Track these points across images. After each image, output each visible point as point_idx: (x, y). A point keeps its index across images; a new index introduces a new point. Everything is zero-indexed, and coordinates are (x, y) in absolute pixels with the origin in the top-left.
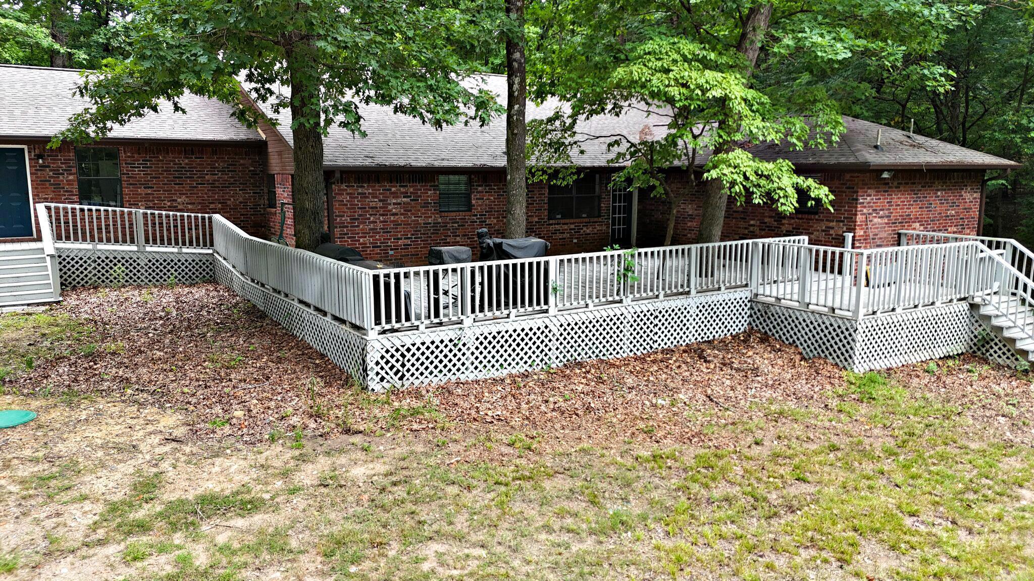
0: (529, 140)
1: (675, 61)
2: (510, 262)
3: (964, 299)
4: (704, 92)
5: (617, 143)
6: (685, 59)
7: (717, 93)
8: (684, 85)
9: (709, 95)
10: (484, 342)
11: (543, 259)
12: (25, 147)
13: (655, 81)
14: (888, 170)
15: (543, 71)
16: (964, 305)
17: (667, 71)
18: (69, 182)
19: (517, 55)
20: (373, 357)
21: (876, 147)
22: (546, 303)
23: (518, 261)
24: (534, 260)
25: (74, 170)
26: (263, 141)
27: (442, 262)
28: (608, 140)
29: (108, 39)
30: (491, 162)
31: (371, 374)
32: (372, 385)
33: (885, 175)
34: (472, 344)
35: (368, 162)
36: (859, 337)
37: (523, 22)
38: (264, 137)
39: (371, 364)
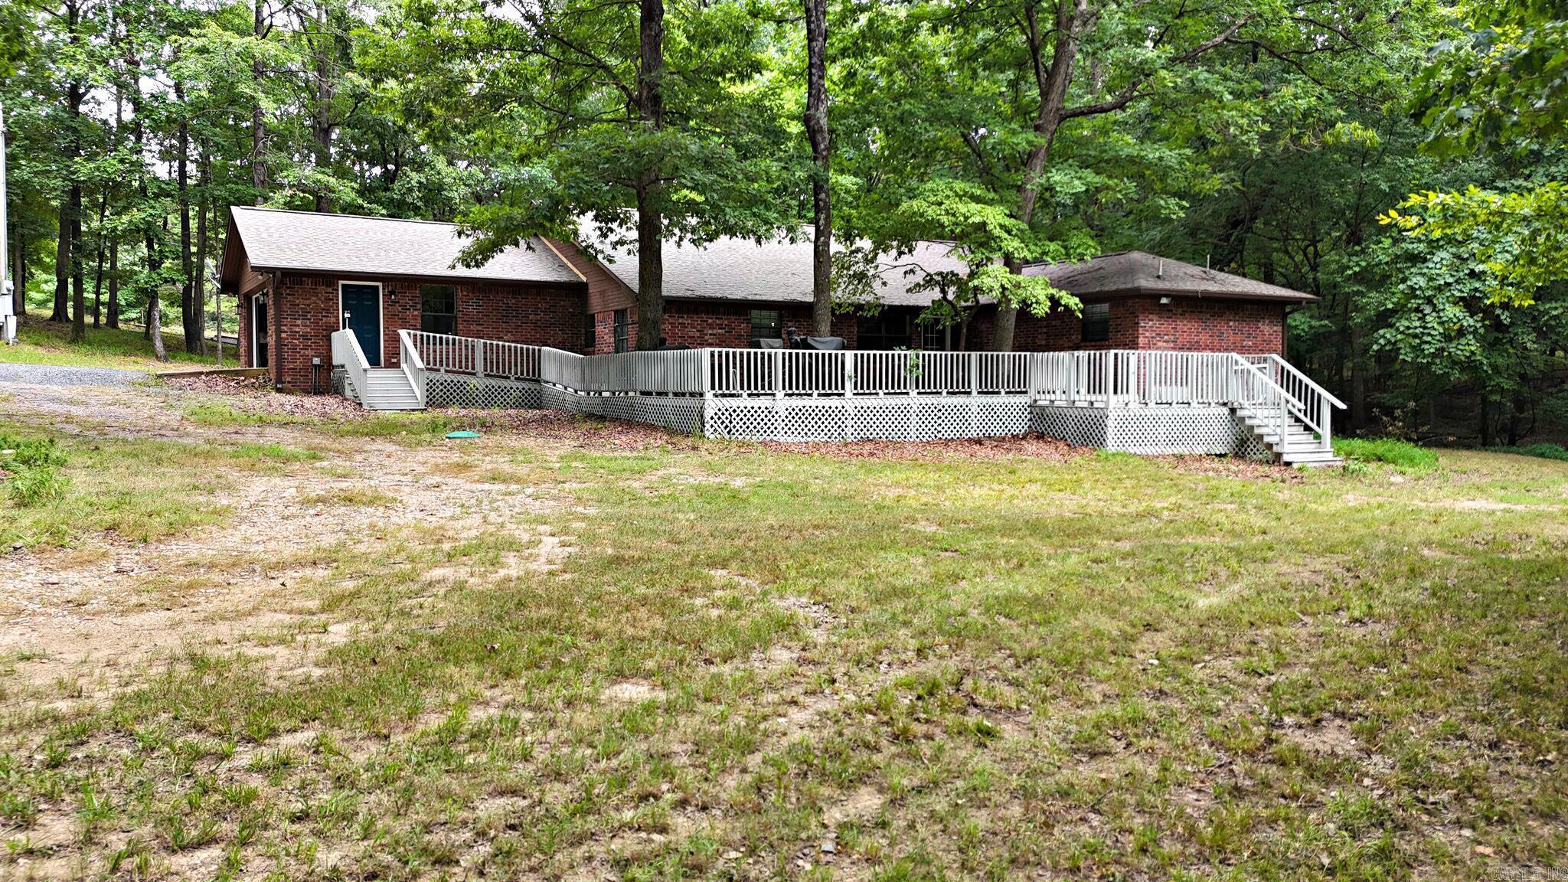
0: (834, 271)
1: (948, 197)
2: (814, 352)
3: (1225, 404)
4: (966, 218)
5: (912, 271)
6: (957, 195)
7: (977, 219)
8: (954, 215)
9: (970, 221)
10: (792, 412)
11: (840, 352)
12: (380, 284)
13: (930, 211)
14: (1166, 296)
15: (850, 215)
16: (1225, 411)
17: (940, 204)
18: (415, 317)
19: (823, 196)
20: (708, 413)
21: (1158, 277)
22: (843, 388)
23: (820, 352)
24: (834, 352)
25: (419, 306)
26: (582, 283)
27: (760, 347)
28: (904, 269)
29: (403, 195)
30: (800, 298)
31: (708, 426)
32: (707, 434)
33: (1164, 301)
34: (783, 413)
35: (689, 294)
36: (1110, 423)
37: (827, 169)
38: (584, 279)
39: (707, 418)
